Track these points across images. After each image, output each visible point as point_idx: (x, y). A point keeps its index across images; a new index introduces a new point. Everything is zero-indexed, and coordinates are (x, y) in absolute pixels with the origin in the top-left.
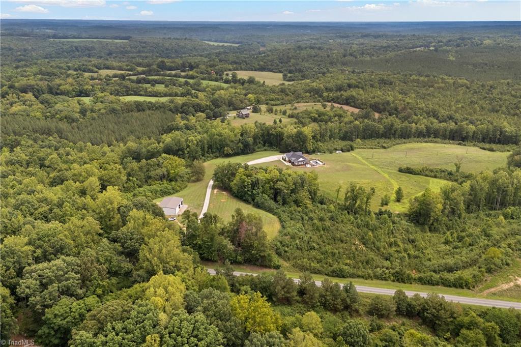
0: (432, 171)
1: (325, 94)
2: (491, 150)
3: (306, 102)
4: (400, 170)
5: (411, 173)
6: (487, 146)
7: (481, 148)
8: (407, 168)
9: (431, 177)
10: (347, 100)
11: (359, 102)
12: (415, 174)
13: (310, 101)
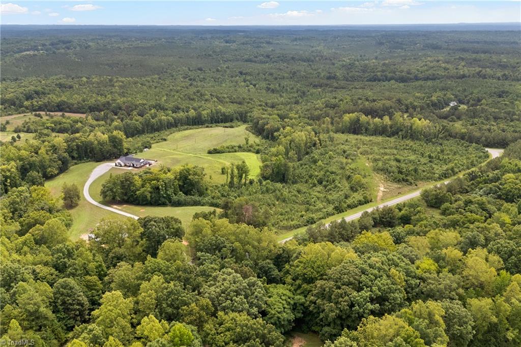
0: (233, 148)
1: (26, 103)
2: (232, 127)
3: (9, 115)
4: (210, 152)
5: (219, 153)
6: (227, 124)
7: (224, 127)
8: (214, 149)
9: (233, 152)
10: (58, 106)
11: (74, 106)
12: (222, 153)
13: (14, 113)
